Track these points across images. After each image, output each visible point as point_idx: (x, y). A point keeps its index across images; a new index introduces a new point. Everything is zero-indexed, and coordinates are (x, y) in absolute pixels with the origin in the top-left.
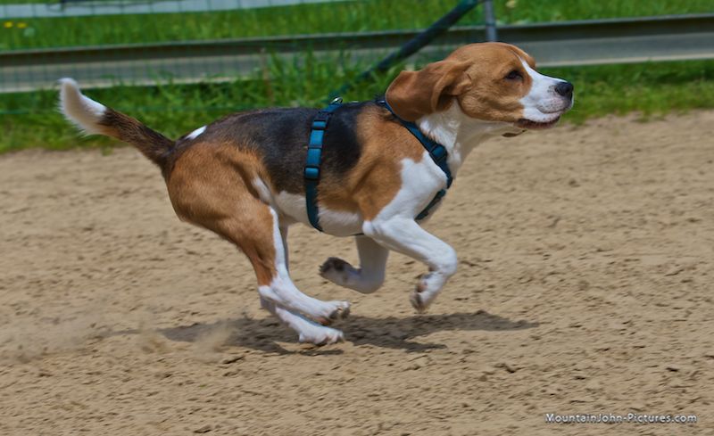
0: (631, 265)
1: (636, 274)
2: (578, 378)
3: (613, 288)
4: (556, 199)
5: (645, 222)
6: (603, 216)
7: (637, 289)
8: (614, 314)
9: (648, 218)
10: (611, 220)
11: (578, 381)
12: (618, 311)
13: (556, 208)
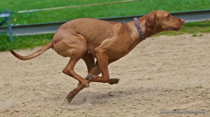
0: (45, 84)
1: (47, 86)
2: (34, 113)
3: (41, 90)
4: (27, 68)
5: (48, 73)
6: (38, 72)
7: (47, 90)
8: (42, 97)
9: (49, 72)
10: (40, 73)
11: (34, 114)
12: (43, 96)
13: (27, 70)
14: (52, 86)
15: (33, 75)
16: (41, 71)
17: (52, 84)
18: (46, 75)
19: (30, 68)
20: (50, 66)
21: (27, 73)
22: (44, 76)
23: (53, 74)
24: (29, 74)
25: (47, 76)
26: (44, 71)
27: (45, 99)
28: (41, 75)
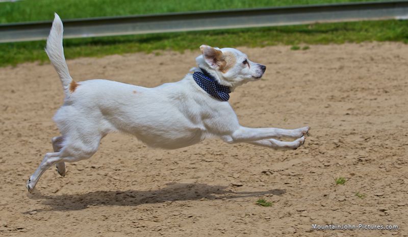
14: (50, 129)
15: (16, 111)
16: (30, 104)
17: (50, 126)
18: (38, 110)
19: (11, 98)
20: (46, 96)
21: (7, 107)
22: (36, 113)
23: (52, 109)
24: (9, 108)
25: (41, 113)
26: (35, 103)
27: (39, 151)
28: (31, 110)
